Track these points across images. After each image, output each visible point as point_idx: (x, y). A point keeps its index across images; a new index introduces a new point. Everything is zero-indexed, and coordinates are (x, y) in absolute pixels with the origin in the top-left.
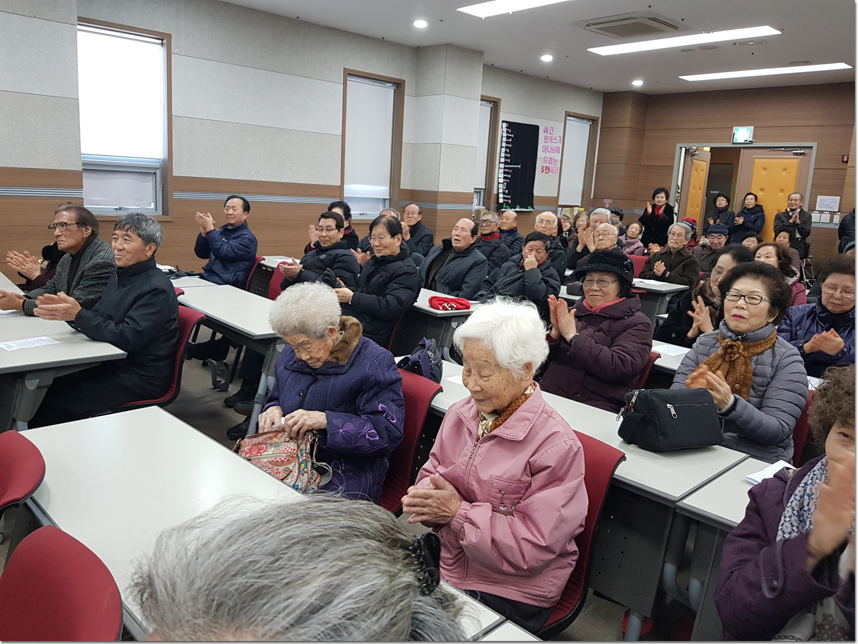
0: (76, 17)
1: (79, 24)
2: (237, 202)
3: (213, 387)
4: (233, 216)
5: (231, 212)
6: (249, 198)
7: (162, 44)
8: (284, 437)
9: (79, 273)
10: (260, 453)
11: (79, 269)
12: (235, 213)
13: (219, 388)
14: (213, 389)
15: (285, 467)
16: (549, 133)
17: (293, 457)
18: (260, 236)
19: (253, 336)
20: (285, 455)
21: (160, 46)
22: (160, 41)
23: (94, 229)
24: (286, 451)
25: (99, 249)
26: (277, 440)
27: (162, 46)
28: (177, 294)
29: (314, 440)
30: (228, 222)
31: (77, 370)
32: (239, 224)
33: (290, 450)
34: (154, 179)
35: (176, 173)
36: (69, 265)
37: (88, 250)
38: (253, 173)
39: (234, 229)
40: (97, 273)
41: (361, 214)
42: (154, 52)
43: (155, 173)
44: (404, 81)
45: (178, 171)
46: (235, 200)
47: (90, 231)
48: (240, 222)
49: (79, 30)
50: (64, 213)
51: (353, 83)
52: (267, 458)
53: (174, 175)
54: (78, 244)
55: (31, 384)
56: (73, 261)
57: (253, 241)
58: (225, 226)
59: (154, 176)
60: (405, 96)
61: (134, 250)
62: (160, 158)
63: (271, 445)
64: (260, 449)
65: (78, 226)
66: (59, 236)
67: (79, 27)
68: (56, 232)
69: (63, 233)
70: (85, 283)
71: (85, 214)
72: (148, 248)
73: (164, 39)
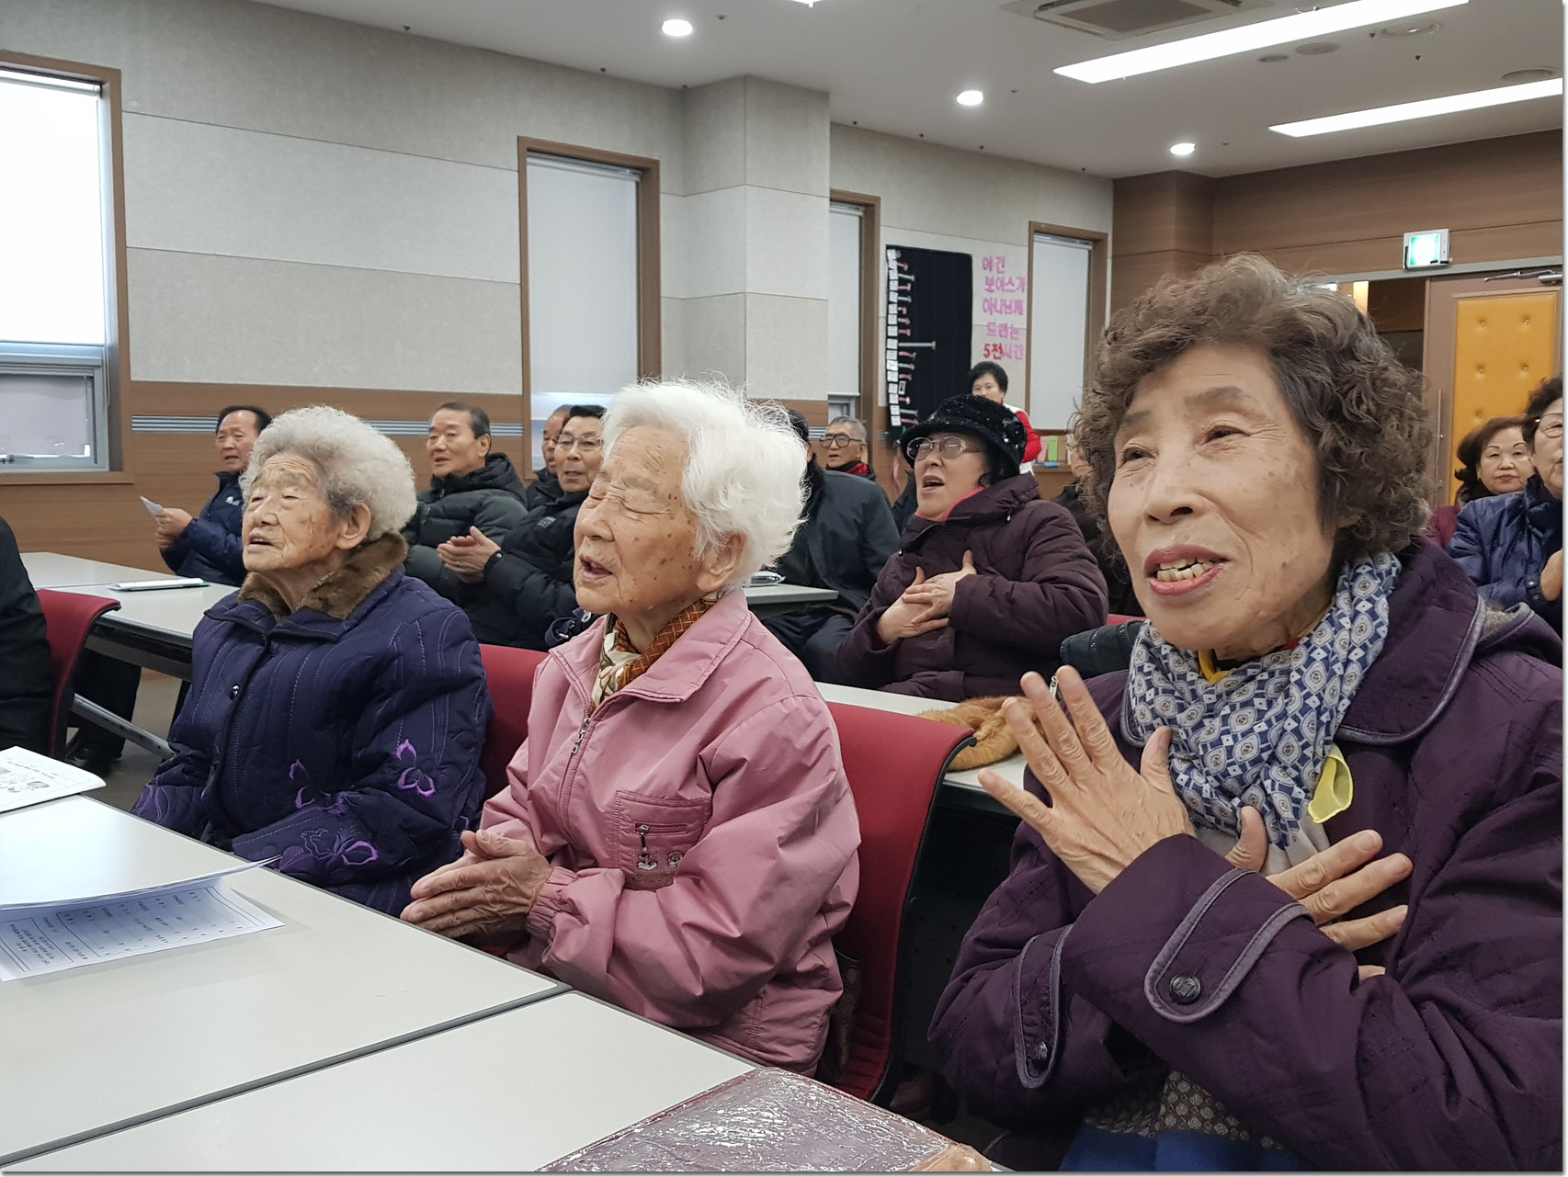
7: (101, 93)
12: (238, 444)
16: (995, 269)
21: (97, 98)
22: (97, 88)
27: (101, 96)
34: (90, 390)
35: (139, 373)
42: (84, 111)
43: (92, 378)
44: (656, 163)
45: (141, 371)
46: (240, 414)
51: (539, 171)
53: (133, 379)
59: (90, 384)
60: (662, 197)
62: (101, 342)
73: (105, 81)
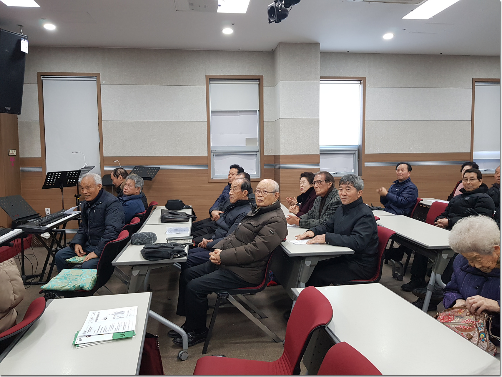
0: (319, 77)
1: (320, 80)
2: (404, 166)
3: (393, 277)
4: (402, 175)
5: (400, 172)
6: (411, 164)
7: (361, 83)
8: (466, 312)
9: (326, 207)
10: (450, 321)
11: (325, 204)
12: (403, 173)
13: (397, 278)
14: (393, 278)
15: (467, 333)
17: (473, 327)
18: (419, 186)
19: (427, 247)
20: (467, 324)
21: (360, 84)
22: (360, 82)
23: (333, 184)
24: (467, 322)
25: (335, 194)
26: (461, 314)
27: (361, 84)
28: (376, 219)
29: (489, 319)
30: (399, 178)
31: (328, 258)
32: (406, 179)
33: (470, 322)
34: (354, 156)
35: (366, 152)
36: (320, 202)
37: (330, 194)
38: (411, 149)
39: (403, 182)
40: (335, 207)
41: (485, 170)
42: (356, 88)
43: (355, 153)
45: (368, 151)
46: (403, 165)
47: (331, 185)
48: (406, 178)
49: (320, 83)
50: (319, 175)
51: (478, 86)
52: (455, 324)
53: (365, 153)
54: (326, 192)
55: (308, 263)
56: (322, 200)
57: (415, 189)
58: (396, 181)
59: (354, 154)
61: (352, 195)
62: (358, 145)
63: (457, 316)
64: (449, 318)
65: (326, 182)
66: (317, 187)
67: (321, 82)
68: (315, 185)
69: (319, 186)
70: (328, 212)
71: (329, 176)
72: (358, 193)
73: (362, 80)
